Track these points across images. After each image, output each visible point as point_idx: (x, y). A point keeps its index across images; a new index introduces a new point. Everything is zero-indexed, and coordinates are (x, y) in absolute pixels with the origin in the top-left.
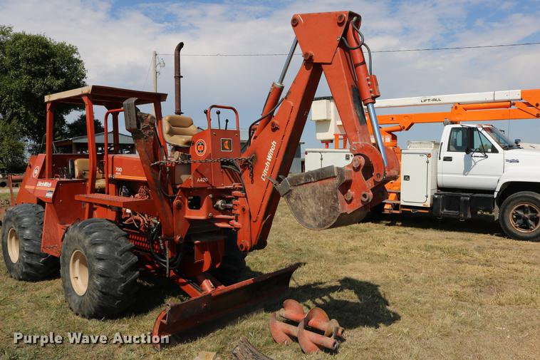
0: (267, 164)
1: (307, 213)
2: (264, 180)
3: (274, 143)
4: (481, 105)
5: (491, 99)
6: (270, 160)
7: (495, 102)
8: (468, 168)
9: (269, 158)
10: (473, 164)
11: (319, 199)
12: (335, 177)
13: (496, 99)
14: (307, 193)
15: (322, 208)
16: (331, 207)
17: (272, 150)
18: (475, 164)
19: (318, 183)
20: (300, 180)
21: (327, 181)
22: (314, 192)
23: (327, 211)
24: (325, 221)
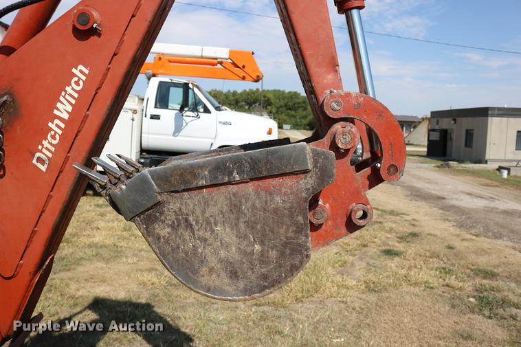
0: (56, 127)
1: (212, 261)
2: (43, 168)
3: (80, 72)
4: (188, 59)
5: (199, 54)
6: (66, 116)
7: (202, 57)
8: (178, 129)
9: (64, 109)
10: (184, 124)
11: (251, 225)
12: (305, 172)
13: (205, 54)
14: (213, 210)
15: (257, 247)
16: (285, 245)
17: (73, 90)
18: (187, 124)
19: (250, 188)
20: (195, 176)
21: (279, 180)
22: (235, 207)
23: (273, 254)
24: (265, 277)
